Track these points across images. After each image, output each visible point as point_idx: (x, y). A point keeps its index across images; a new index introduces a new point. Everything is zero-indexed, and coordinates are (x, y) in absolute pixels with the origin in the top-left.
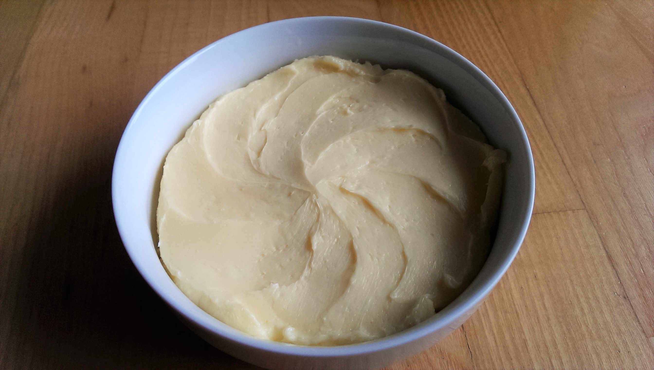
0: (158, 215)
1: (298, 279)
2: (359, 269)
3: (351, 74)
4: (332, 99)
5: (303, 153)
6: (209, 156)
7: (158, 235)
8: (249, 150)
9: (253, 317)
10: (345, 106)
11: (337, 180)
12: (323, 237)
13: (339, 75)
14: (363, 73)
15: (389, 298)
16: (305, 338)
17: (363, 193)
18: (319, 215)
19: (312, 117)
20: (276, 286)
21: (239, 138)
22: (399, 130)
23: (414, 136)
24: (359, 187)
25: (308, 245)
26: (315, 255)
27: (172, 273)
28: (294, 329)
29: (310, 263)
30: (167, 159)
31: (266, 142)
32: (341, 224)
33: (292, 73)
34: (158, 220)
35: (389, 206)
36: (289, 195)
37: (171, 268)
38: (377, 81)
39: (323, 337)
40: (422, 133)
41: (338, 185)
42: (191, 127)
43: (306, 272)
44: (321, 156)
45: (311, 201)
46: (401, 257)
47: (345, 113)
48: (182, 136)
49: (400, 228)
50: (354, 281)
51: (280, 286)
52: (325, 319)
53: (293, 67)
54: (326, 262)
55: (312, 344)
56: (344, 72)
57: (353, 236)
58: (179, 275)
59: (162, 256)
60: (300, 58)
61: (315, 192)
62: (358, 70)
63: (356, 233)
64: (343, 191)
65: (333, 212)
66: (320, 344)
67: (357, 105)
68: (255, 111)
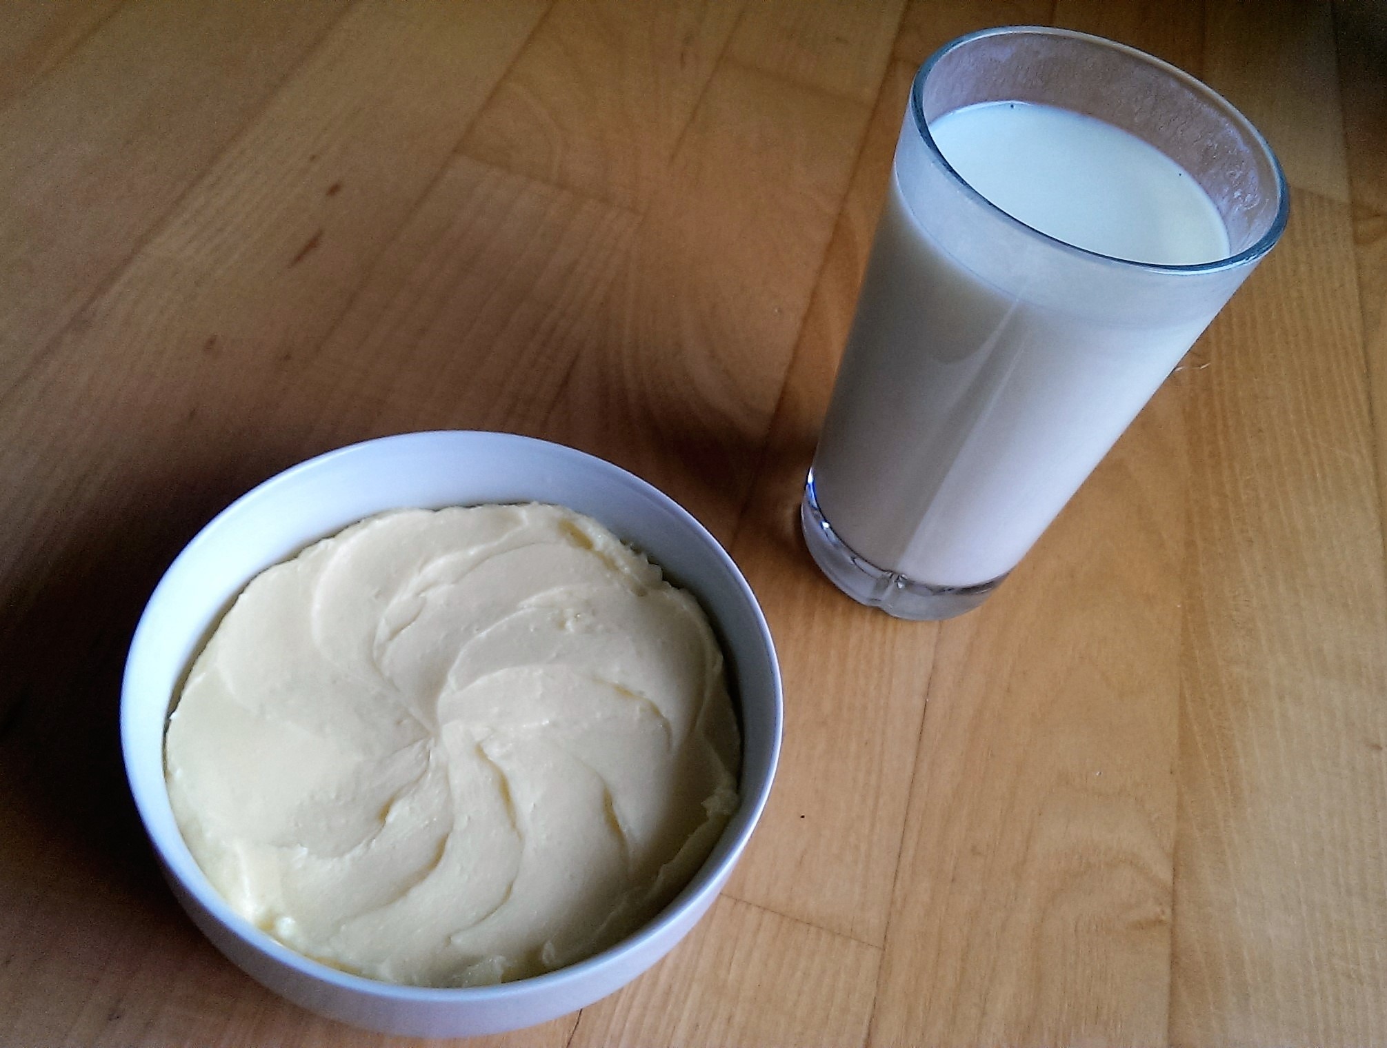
0: (196, 668)
1: (341, 855)
2: (432, 879)
3: (609, 564)
4: (556, 593)
5: (457, 663)
6: (317, 605)
7: (179, 698)
8: (383, 622)
9: (246, 881)
10: (570, 611)
11: (479, 730)
12: (411, 808)
13: (590, 556)
14: (627, 570)
15: (448, 939)
16: (302, 942)
17: (507, 768)
18: (425, 772)
19: (508, 607)
20: (304, 851)
21: (377, 596)
22: (623, 692)
23: (642, 710)
24: (507, 757)
25: (384, 812)
26: (384, 830)
27: (169, 768)
28: (294, 922)
29: (371, 841)
30: (254, 584)
31: (414, 619)
32: (449, 800)
33: (517, 522)
34: (191, 676)
35: (535, 805)
36: (399, 723)
37: (172, 758)
38: (641, 592)
39: (326, 951)
40: (656, 712)
41: (478, 739)
42: (315, 546)
43: (358, 851)
44: (481, 682)
45: (424, 747)
46: (504, 889)
47: (561, 625)
48: (293, 555)
49: (530, 847)
50: (415, 893)
51: (310, 854)
52: (343, 928)
53: (523, 513)
54: (394, 847)
55: (307, 955)
56: (600, 555)
57: (455, 828)
58: (178, 774)
59: (169, 735)
60: (542, 503)
61: (438, 736)
62: (620, 562)
63: (461, 823)
64: (479, 752)
65: (446, 779)
66: (319, 960)
67: (589, 620)
68: (426, 561)
